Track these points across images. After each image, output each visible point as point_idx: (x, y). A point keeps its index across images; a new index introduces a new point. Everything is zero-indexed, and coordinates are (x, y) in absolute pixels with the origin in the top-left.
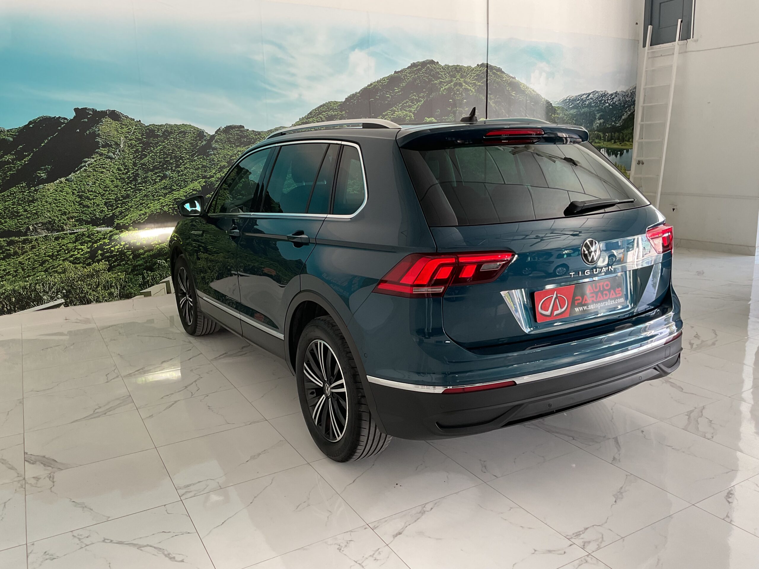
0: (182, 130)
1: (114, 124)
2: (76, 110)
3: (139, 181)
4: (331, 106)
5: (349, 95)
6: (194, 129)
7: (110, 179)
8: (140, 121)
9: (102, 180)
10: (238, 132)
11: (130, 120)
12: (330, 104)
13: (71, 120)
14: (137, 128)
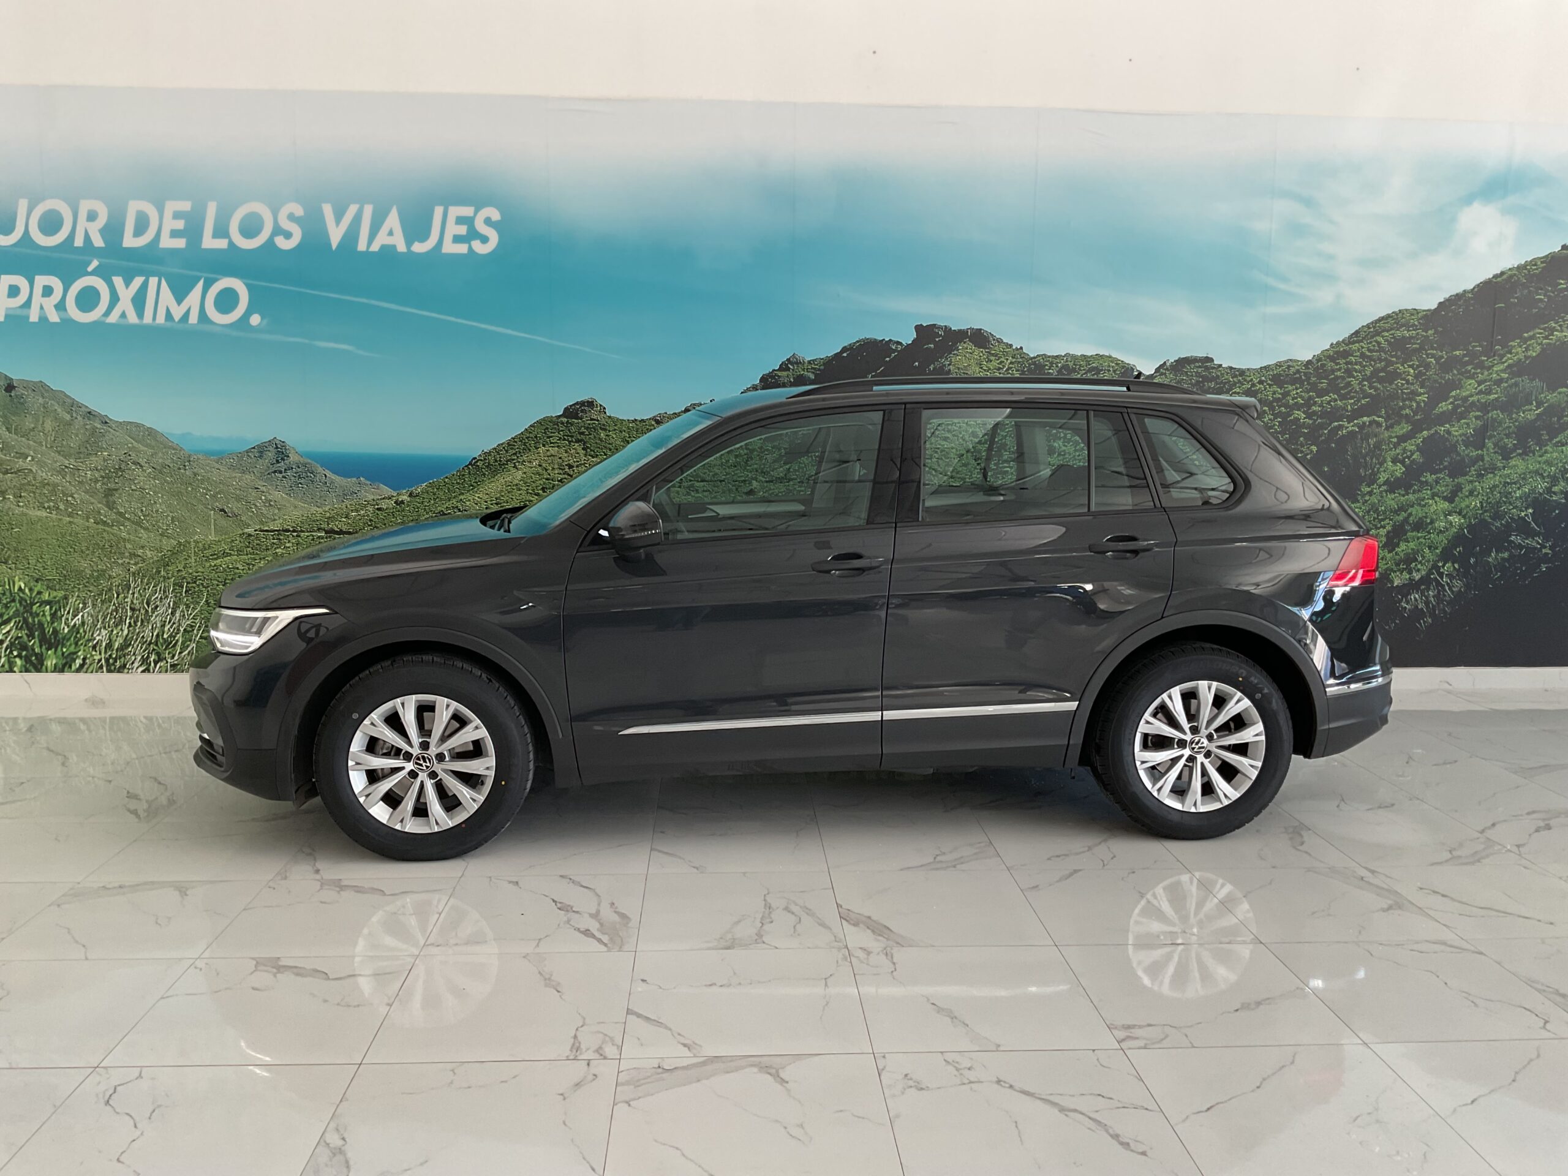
0: (1094, 365)
1: (978, 352)
2: (919, 328)
3: (1005, 457)
4: (1403, 318)
5: (1447, 296)
6: (1117, 364)
7: (957, 450)
8: (1021, 348)
9: (943, 453)
10: (1200, 370)
11: (1004, 347)
12: (1403, 314)
13: (908, 345)
14: (1014, 360)
